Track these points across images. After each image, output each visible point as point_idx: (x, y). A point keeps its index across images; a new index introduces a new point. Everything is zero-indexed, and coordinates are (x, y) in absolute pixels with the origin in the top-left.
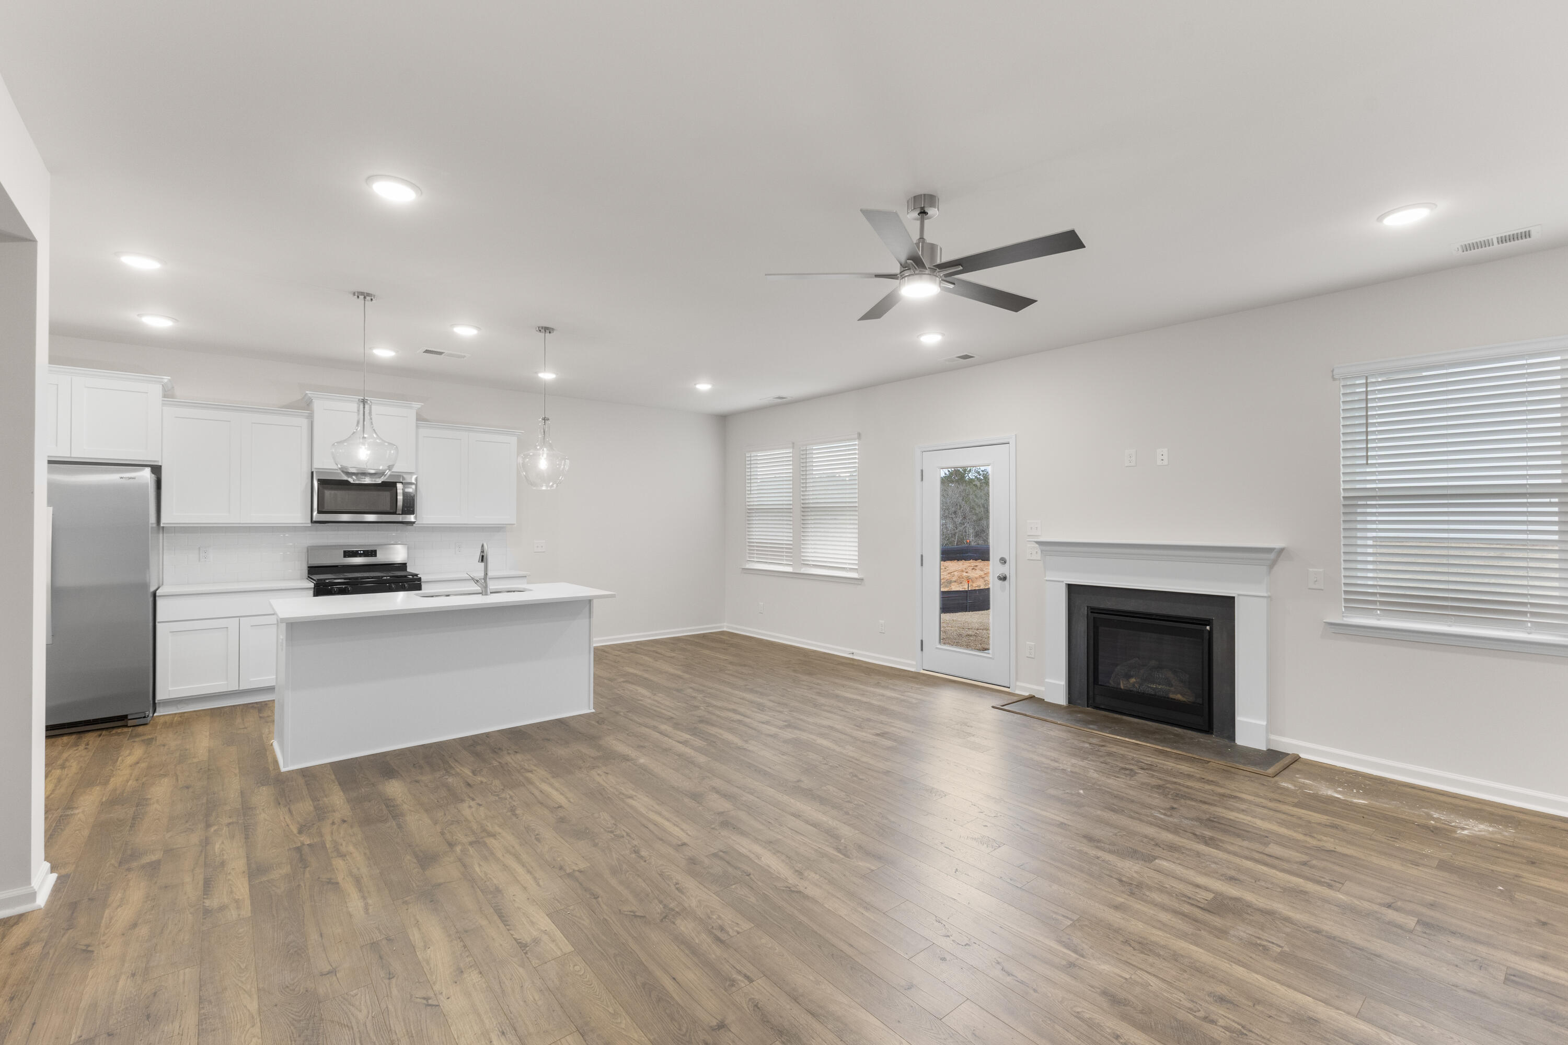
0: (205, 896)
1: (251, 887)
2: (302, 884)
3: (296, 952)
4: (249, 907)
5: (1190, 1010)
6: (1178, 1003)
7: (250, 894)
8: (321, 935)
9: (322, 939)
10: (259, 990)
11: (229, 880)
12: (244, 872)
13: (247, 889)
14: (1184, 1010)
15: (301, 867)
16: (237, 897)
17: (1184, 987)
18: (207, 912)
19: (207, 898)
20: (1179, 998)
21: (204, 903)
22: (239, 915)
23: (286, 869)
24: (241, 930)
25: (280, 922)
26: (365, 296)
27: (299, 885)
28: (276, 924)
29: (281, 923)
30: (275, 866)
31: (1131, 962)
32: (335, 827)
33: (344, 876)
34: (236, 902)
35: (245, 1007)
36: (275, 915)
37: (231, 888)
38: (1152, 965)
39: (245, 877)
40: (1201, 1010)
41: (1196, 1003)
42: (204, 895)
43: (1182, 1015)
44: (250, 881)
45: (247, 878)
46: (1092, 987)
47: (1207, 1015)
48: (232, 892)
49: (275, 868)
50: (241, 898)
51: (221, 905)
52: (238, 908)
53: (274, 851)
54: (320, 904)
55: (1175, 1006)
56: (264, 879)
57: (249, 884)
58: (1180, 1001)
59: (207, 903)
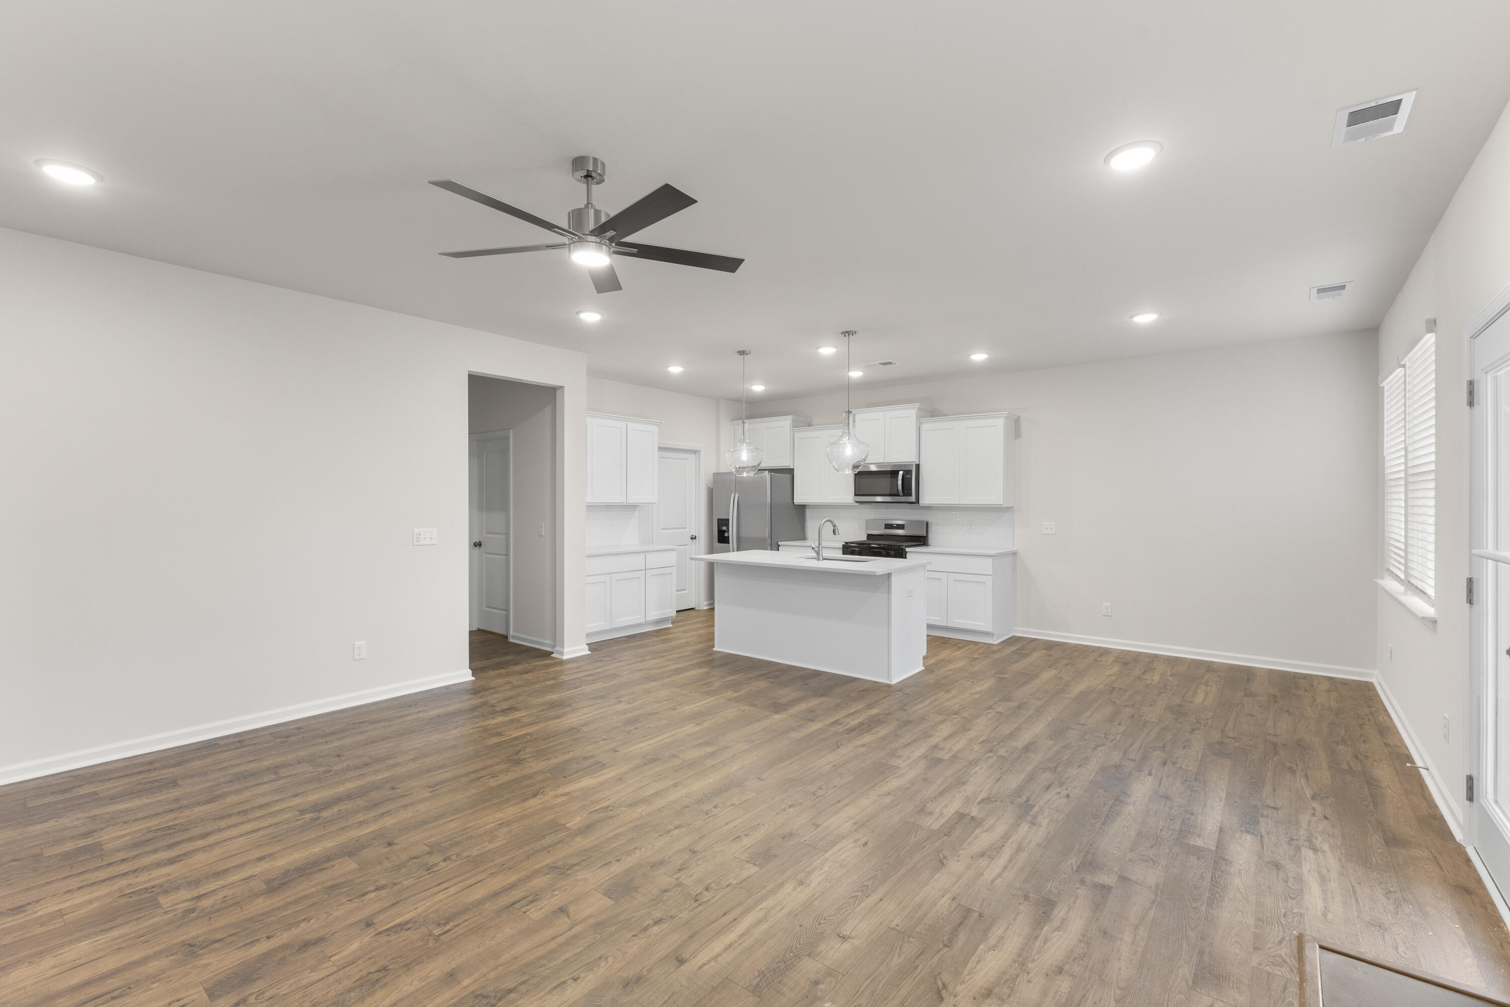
5: (261, 993)
6: (276, 986)
14: (264, 988)
17: (292, 998)
20: (282, 989)
26: (742, 353)
31: (352, 966)
38: (338, 981)
40: (256, 1001)
41: (266, 1000)
43: (259, 985)
46: (333, 934)
47: (247, 1003)
55: (274, 983)
58: (278, 989)
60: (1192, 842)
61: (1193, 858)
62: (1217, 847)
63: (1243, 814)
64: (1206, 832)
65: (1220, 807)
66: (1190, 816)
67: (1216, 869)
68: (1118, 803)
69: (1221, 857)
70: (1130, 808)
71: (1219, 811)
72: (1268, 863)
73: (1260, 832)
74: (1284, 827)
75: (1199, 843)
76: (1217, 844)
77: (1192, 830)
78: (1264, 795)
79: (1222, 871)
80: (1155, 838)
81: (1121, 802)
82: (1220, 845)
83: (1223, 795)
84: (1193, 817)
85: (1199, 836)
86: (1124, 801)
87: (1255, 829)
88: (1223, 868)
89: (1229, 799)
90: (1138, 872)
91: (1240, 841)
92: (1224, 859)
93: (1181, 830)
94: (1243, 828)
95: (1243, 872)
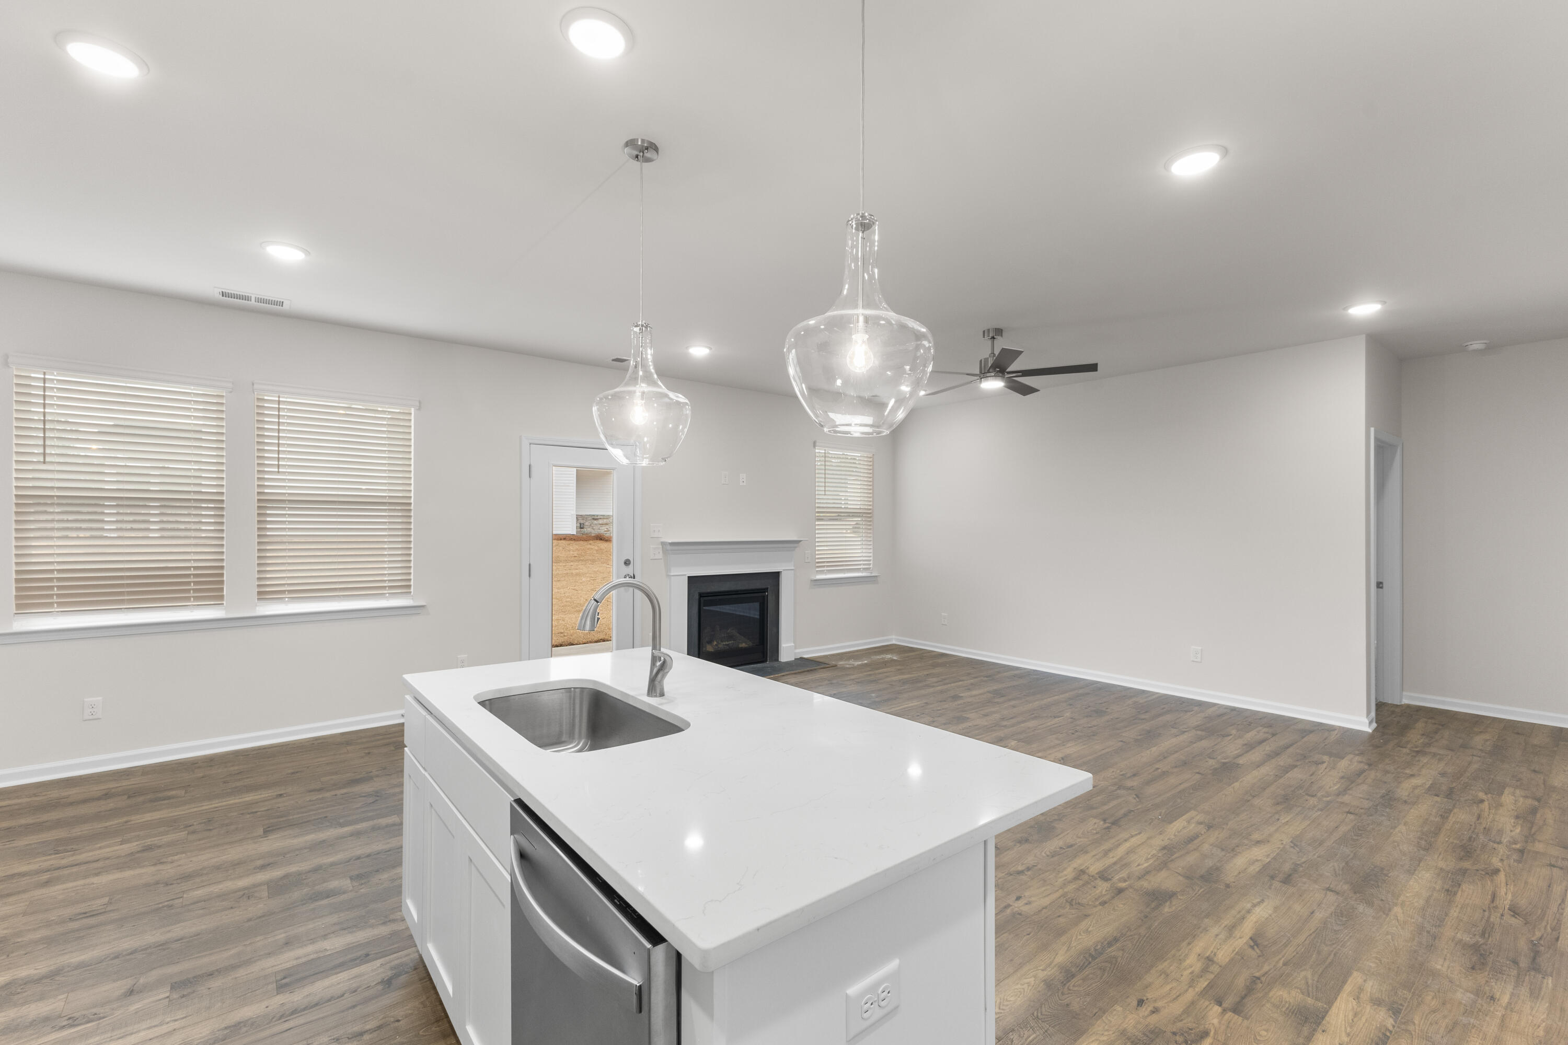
0: (1388, 1034)
1: (1330, 1003)
2: (1281, 962)
3: (1342, 917)
4: (1349, 982)
7: (1338, 995)
8: (1313, 913)
9: (1315, 910)
10: (1387, 915)
11: (1348, 1035)
12: (1323, 1031)
13: (1337, 1004)
15: (1261, 983)
16: (1355, 1003)
18: (1395, 1011)
19: (1387, 1029)
21: (1394, 1027)
22: (1365, 981)
23: (1280, 994)
24: (1373, 965)
25: (1334, 946)
27: (1285, 964)
28: (1339, 947)
29: (1333, 944)
30: (1284, 1009)
32: (1159, 1004)
33: (1237, 940)
34: (1358, 998)
35: (1403, 913)
36: (1332, 955)
37: (1352, 1020)
39: (1329, 1023)
42: (1388, 1038)
44: (1327, 1012)
45: (1327, 1018)
48: (1356, 1015)
49: (1287, 1005)
50: (1351, 999)
51: (1376, 1007)
52: (1361, 989)
53: (1264, 1033)
54: (1287, 933)
56: (1310, 1001)
57: (1330, 1008)
59: (1390, 1022)
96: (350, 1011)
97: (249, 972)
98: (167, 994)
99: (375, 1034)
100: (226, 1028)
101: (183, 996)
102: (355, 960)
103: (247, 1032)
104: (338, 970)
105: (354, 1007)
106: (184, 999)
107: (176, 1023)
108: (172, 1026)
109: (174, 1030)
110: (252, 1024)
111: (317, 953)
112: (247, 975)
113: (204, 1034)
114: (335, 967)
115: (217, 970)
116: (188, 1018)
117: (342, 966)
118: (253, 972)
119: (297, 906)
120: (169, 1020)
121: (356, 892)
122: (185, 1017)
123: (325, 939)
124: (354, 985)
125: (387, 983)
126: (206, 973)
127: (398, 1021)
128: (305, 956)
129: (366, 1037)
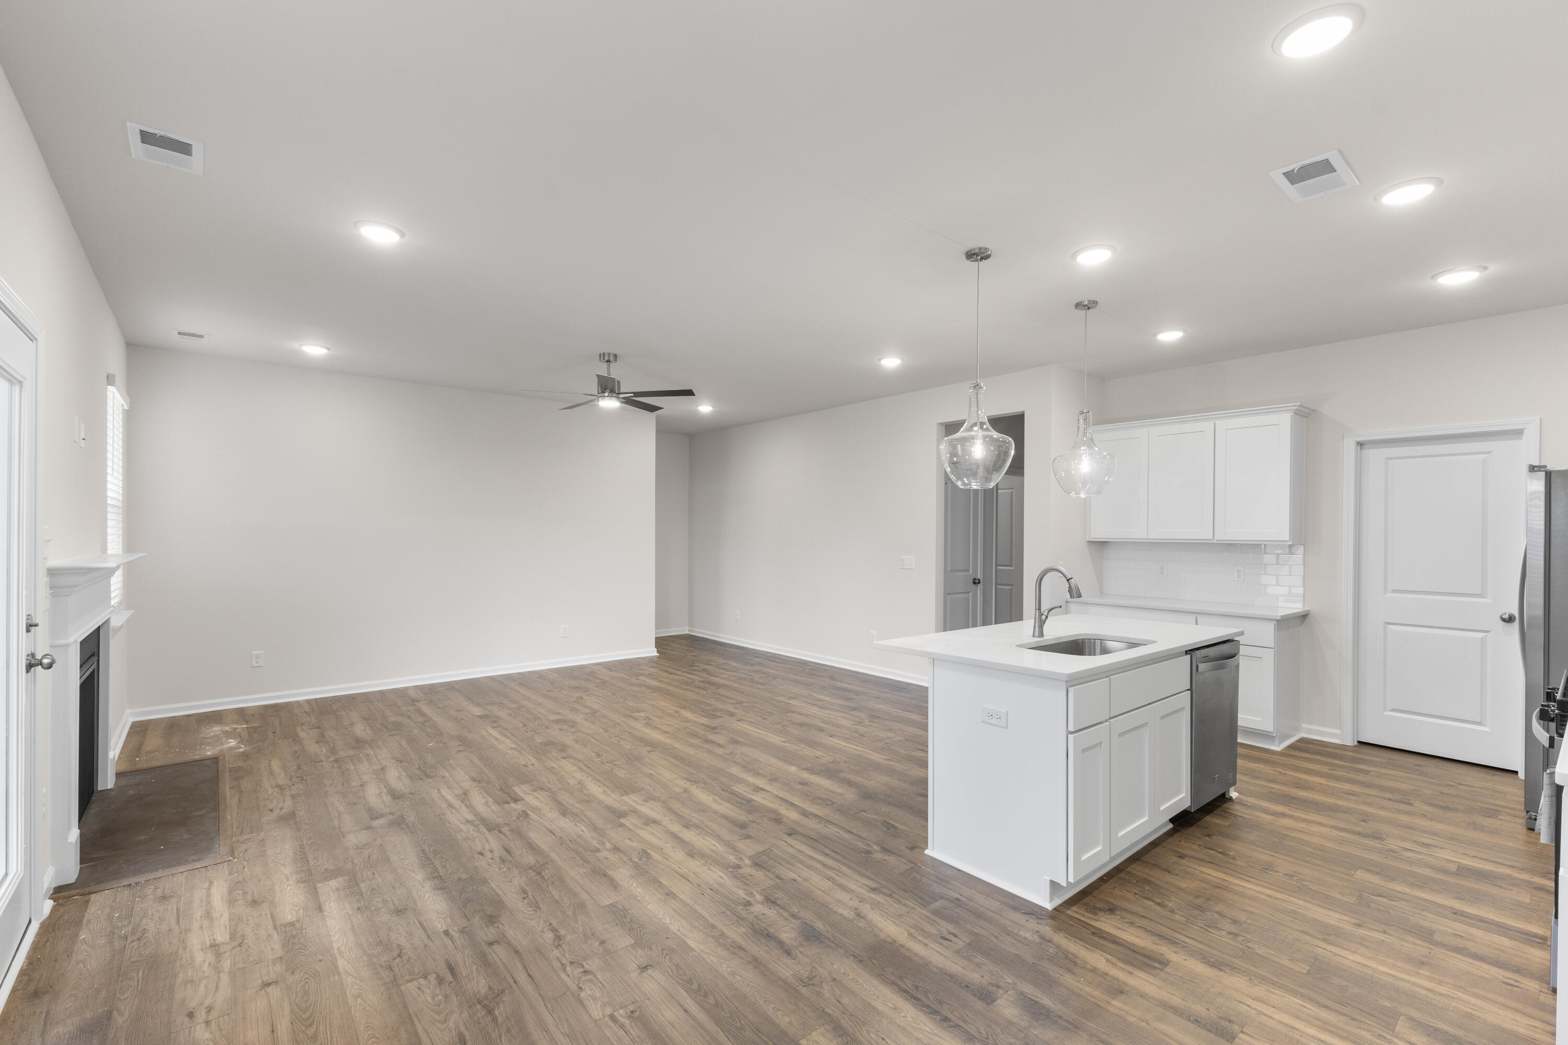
60: (341, 879)
61: (332, 867)
62: (316, 888)
63: (305, 946)
64: (333, 898)
65: (335, 939)
66: (359, 906)
67: (308, 870)
68: (304, 869)
69: (308, 882)
70: (287, 871)
71: (333, 933)
72: (264, 902)
73: (278, 934)
74: (251, 959)
75: (334, 883)
76: (317, 892)
77: (348, 890)
78: (286, 1005)
79: (302, 871)
80: (373, 865)
81: (434, 877)
82: (314, 893)
83: (341, 963)
84: (355, 906)
85: (337, 889)
86: (300, 874)
87: (286, 932)
88: (302, 874)
89: (331, 961)
90: (364, 837)
91: (296, 909)
92: (305, 882)
93: (357, 885)
94: (298, 925)
95: (285, 880)
96: (1148, 916)
97: (1170, 995)
98: (1241, 1035)
99: (1154, 898)
100: (1221, 970)
101: (1230, 1021)
102: (1104, 937)
103: (1211, 957)
104: (1123, 942)
105: (1144, 917)
106: (1232, 1018)
107: (1249, 1003)
108: (1255, 1004)
109: (1254, 999)
110: (1205, 958)
111: (1115, 965)
112: (1174, 995)
113: (1237, 979)
114: (1122, 945)
115: (1189, 1020)
116: (1240, 1000)
117: (1115, 941)
118: (1168, 992)
119: (1068, 1021)
120: (1253, 1011)
121: (1015, 984)
122: (1240, 1002)
123: (1096, 968)
124: (1127, 925)
125: (1112, 910)
126: (1199, 1026)
127: (1135, 893)
128: (1124, 969)
129: (1158, 901)
